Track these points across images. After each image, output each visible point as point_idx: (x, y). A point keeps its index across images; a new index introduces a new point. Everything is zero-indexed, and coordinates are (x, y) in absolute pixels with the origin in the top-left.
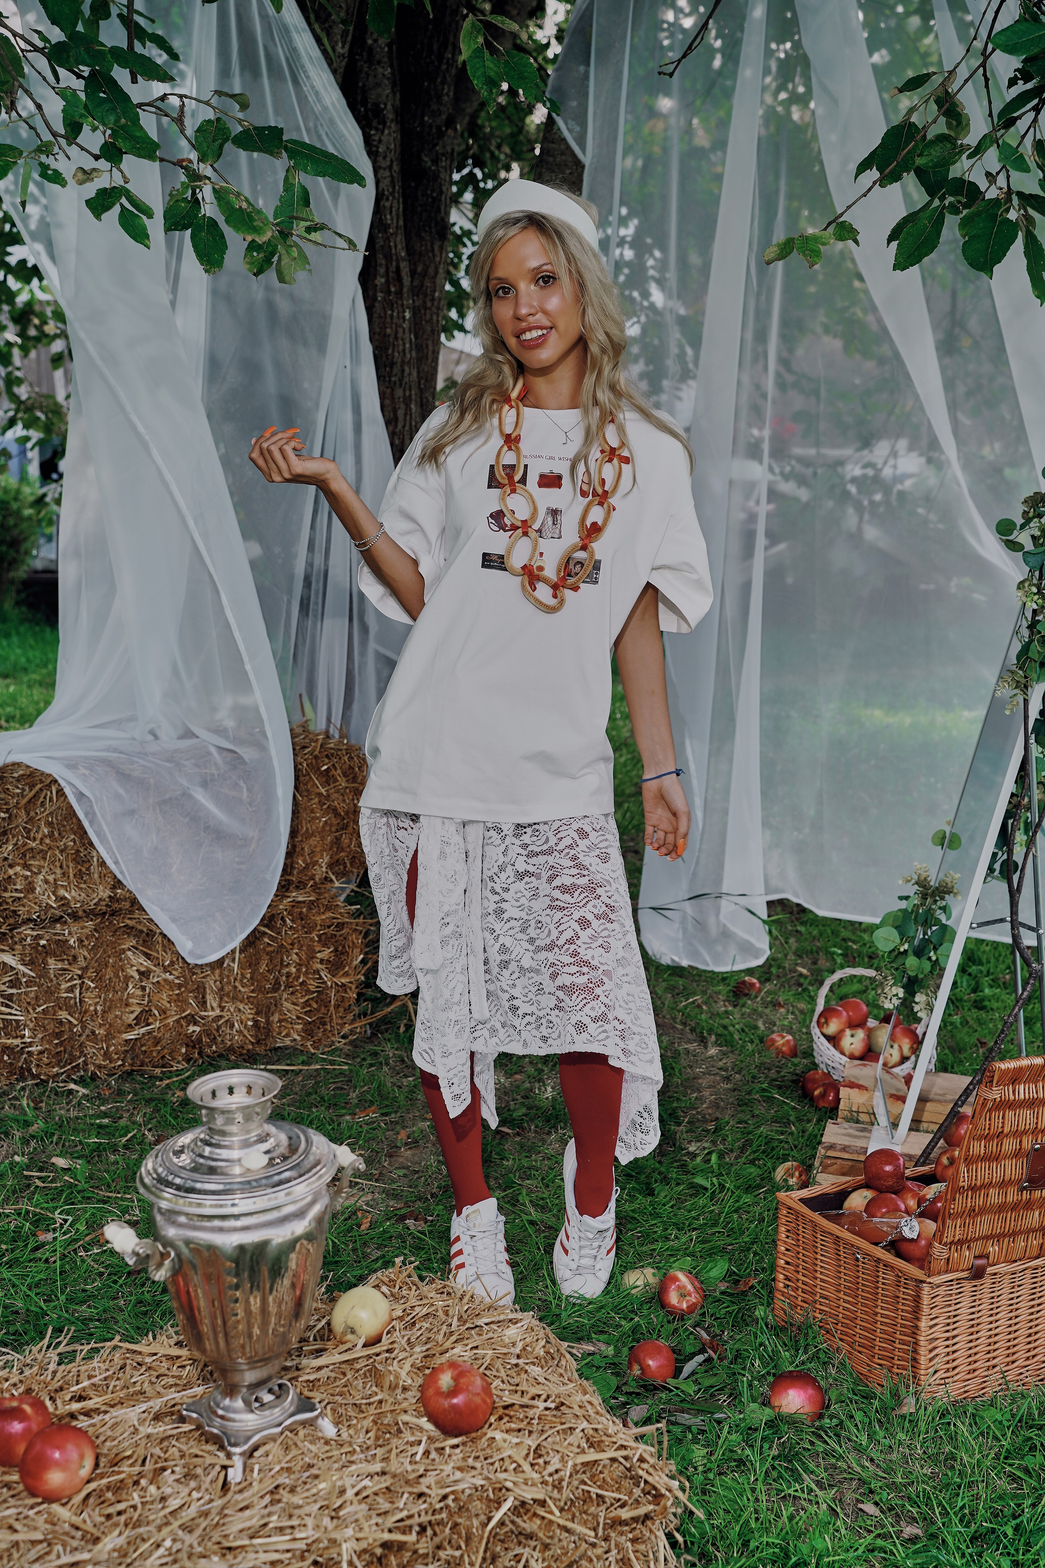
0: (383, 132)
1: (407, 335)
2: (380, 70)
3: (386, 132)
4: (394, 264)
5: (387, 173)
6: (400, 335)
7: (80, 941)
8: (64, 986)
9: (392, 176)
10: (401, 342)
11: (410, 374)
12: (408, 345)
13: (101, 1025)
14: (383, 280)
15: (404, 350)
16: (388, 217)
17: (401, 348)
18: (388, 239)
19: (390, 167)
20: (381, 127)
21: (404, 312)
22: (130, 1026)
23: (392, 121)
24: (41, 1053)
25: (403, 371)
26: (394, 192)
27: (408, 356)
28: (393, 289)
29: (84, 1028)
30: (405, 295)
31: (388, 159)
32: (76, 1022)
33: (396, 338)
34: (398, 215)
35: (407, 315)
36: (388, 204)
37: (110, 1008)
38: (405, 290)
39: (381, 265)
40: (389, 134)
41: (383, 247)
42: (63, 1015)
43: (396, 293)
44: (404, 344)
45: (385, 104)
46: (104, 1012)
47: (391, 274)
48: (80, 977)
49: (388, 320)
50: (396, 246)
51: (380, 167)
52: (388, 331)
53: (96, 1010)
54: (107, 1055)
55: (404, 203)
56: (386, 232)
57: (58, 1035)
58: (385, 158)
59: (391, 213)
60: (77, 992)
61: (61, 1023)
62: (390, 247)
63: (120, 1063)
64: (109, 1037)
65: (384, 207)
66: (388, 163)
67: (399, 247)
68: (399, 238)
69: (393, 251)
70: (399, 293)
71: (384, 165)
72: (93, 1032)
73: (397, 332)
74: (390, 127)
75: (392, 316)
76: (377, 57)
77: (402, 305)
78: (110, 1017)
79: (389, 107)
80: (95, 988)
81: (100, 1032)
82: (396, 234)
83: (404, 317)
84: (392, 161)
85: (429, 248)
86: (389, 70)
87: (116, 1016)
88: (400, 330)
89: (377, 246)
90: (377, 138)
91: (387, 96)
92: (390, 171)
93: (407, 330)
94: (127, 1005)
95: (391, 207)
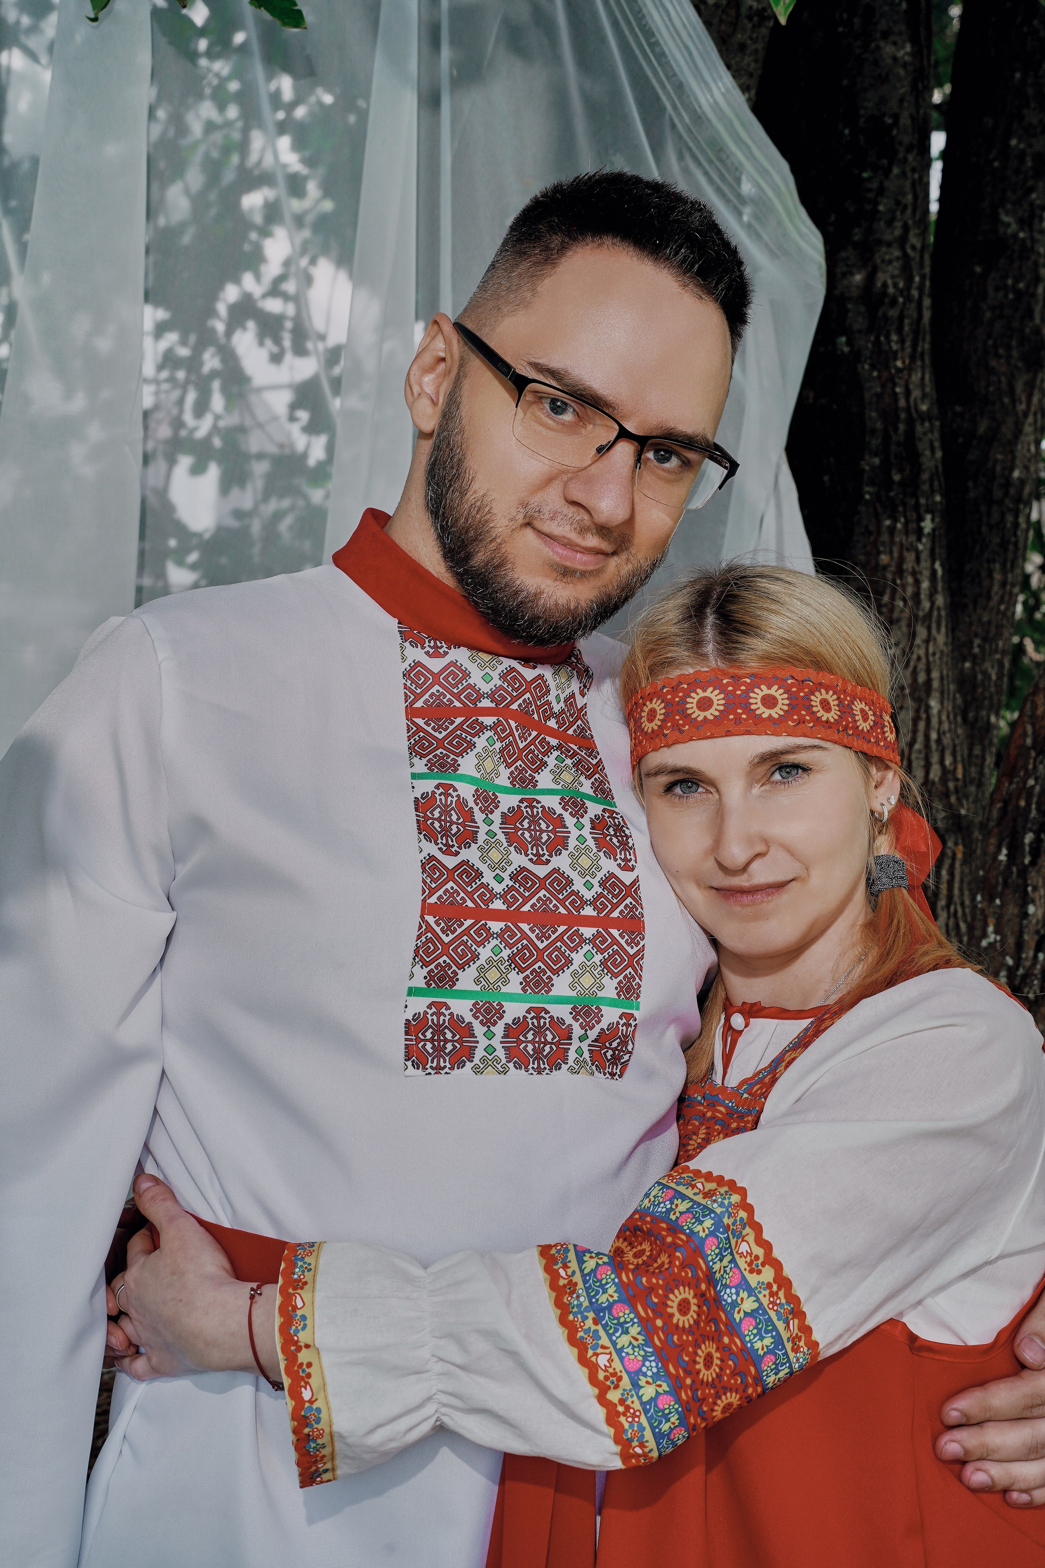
0: (887, 172)
1: (925, 564)
2: (888, 49)
3: (896, 171)
4: (902, 427)
5: (897, 253)
6: (909, 565)
9: (905, 255)
10: (910, 580)
12: (925, 585)
14: (877, 461)
15: (917, 595)
16: (894, 337)
17: (910, 590)
18: (892, 380)
19: (902, 241)
20: (885, 162)
21: (921, 519)
23: (909, 149)
25: (913, 635)
26: (908, 287)
27: (926, 605)
28: (897, 478)
30: (926, 487)
31: (898, 224)
33: (900, 572)
34: (917, 333)
35: (927, 525)
36: (893, 313)
38: (925, 476)
39: (873, 431)
40: (903, 174)
41: (879, 396)
43: (902, 484)
44: (917, 582)
45: (896, 117)
47: (893, 448)
49: (885, 537)
50: (908, 393)
51: (880, 242)
52: (884, 559)
55: (934, 307)
56: (887, 367)
58: (890, 223)
59: (900, 330)
62: (895, 394)
65: (886, 318)
66: (898, 232)
67: (916, 393)
68: (916, 377)
69: (902, 403)
70: (911, 485)
71: (888, 237)
73: (902, 559)
74: (905, 160)
75: (892, 530)
76: (883, 25)
77: (917, 507)
79: (905, 120)
82: (910, 369)
83: (919, 532)
84: (906, 228)
85: (1004, 386)
86: (908, 48)
88: (910, 557)
89: (867, 396)
90: (874, 185)
91: (902, 100)
92: (903, 248)
93: (925, 556)
95: (901, 318)
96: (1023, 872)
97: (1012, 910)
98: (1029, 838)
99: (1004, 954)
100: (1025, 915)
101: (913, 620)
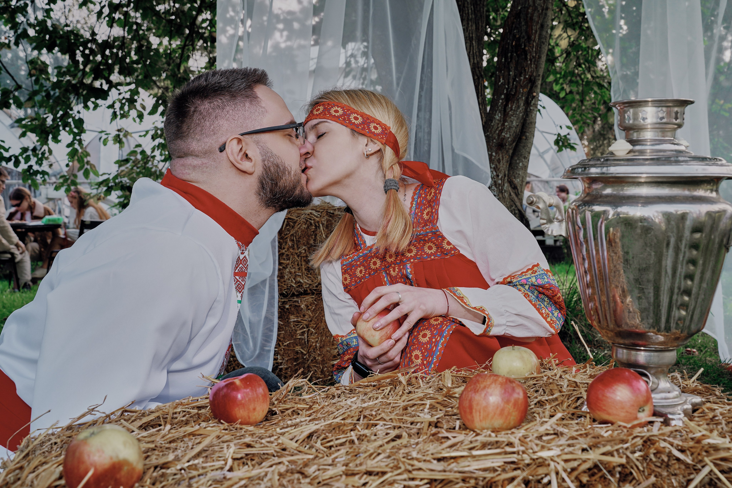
1: (469, 6)
6: (466, 5)
7: (307, 306)
8: (299, 332)
11: (472, 26)
13: (319, 355)
15: (468, 13)
22: (335, 356)
24: (287, 369)
25: (468, 24)
29: (310, 356)
32: (305, 353)
33: (464, 7)
37: (324, 345)
42: (298, 348)
44: (468, 10)
46: (321, 347)
48: (307, 326)
53: (316, 345)
54: (322, 372)
57: (296, 360)
60: (306, 335)
61: (297, 353)
63: (330, 377)
64: (323, 362)
72: (315, 358)
73: (464, 4)
78: (324, 350)
80: (316, 333)
81: (319, 358)
87: (327, 351)
88: (466, 3)
94: (333, 345)
96: (509, 63)
97: (506, 73)
98: (509, 55)
99: (505, 85)
100: (509, 75)
101: (468, 19)
